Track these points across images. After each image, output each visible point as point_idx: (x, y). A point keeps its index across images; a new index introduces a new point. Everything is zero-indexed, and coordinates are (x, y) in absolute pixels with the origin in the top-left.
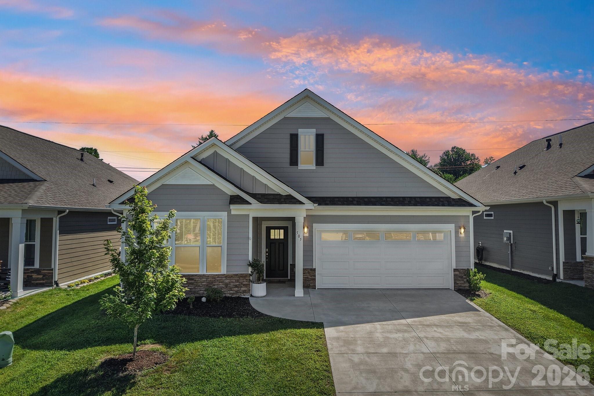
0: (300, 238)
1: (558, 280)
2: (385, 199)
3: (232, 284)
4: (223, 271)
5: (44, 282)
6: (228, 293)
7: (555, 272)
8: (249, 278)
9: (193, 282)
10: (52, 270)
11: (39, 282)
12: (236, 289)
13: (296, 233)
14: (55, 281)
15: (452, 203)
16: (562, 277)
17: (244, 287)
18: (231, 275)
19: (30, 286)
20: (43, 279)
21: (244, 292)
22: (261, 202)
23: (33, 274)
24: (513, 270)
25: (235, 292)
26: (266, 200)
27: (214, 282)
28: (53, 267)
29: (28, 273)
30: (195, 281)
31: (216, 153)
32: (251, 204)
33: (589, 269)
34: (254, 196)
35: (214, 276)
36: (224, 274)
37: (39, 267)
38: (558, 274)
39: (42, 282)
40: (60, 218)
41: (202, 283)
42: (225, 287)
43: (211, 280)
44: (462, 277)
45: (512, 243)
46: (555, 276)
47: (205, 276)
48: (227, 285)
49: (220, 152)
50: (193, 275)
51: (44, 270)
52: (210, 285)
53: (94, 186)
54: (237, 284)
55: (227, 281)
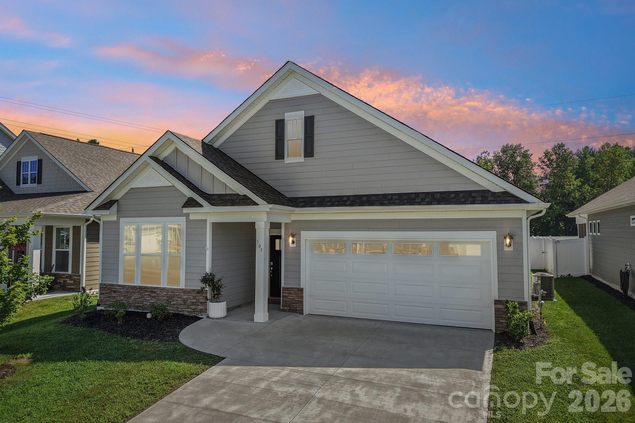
2: (389, 197)
3: (189, 300)
4: (182, 285)
5: (74, 287)
6: (186, 311)
8: (205, 295)
9: (155, 295)
10: (81, 276)
11: (71, 287)
12: (193, 307)
13: (257, 242)
14: (82, 287)
17: (201, 305)
18: (189, 290)
19: (66, 291)
20: (74, 285)
21: (201, 311)
22: (213, 205)
23: (67, 280)
25: (192, 310)
27: (174, 297)
28: (80, 273)
29: (64, 278)
30: (157, 294)
32: (203, 207)
35: (173, 290)
36: (183, 289)
37: (72, 273)
39: (73, 287)
40: (87, 226)
41: (163, 297)
42: (183, 304)
43: (170, 294)
47: (166, 290)
48: (185, 301)
50: (155, 288)
51: (74, 276)
52: (169, 300)
54: (195, 301)
55: (185, 297)
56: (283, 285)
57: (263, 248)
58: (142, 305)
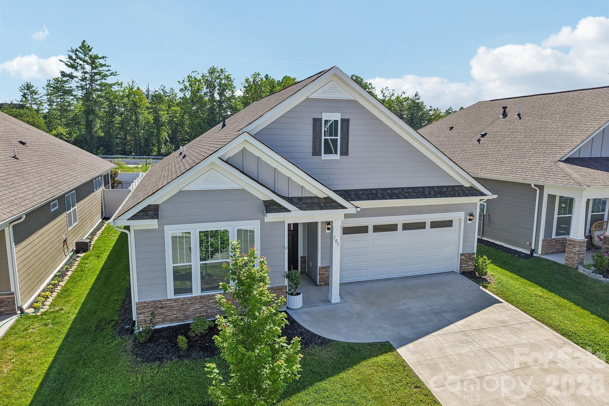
0: (337, 243)
1: (535, 255)
2: (406, 190)
7: (533, 248)
8: (285, 290)
10: (13, 294)
13: (334, 238)
14: (18, 307)
15: (467, 193)
16: (540, 252)
22: (301, 209)
24: (483, 238)
26: (305, 206)
28: (13, 290)
31: (244, 150)
32: (290, 211)
33: (572, 250)
34: (290, 200)
38: (536, 249)
40: (13, 226)
44: (466, 261)
45: (485, 214)
46: (533, 251)
49: (249, 148)
53: (16, 158)
56: (319, 265)
57: (339, 242)
58: (205, 314)
